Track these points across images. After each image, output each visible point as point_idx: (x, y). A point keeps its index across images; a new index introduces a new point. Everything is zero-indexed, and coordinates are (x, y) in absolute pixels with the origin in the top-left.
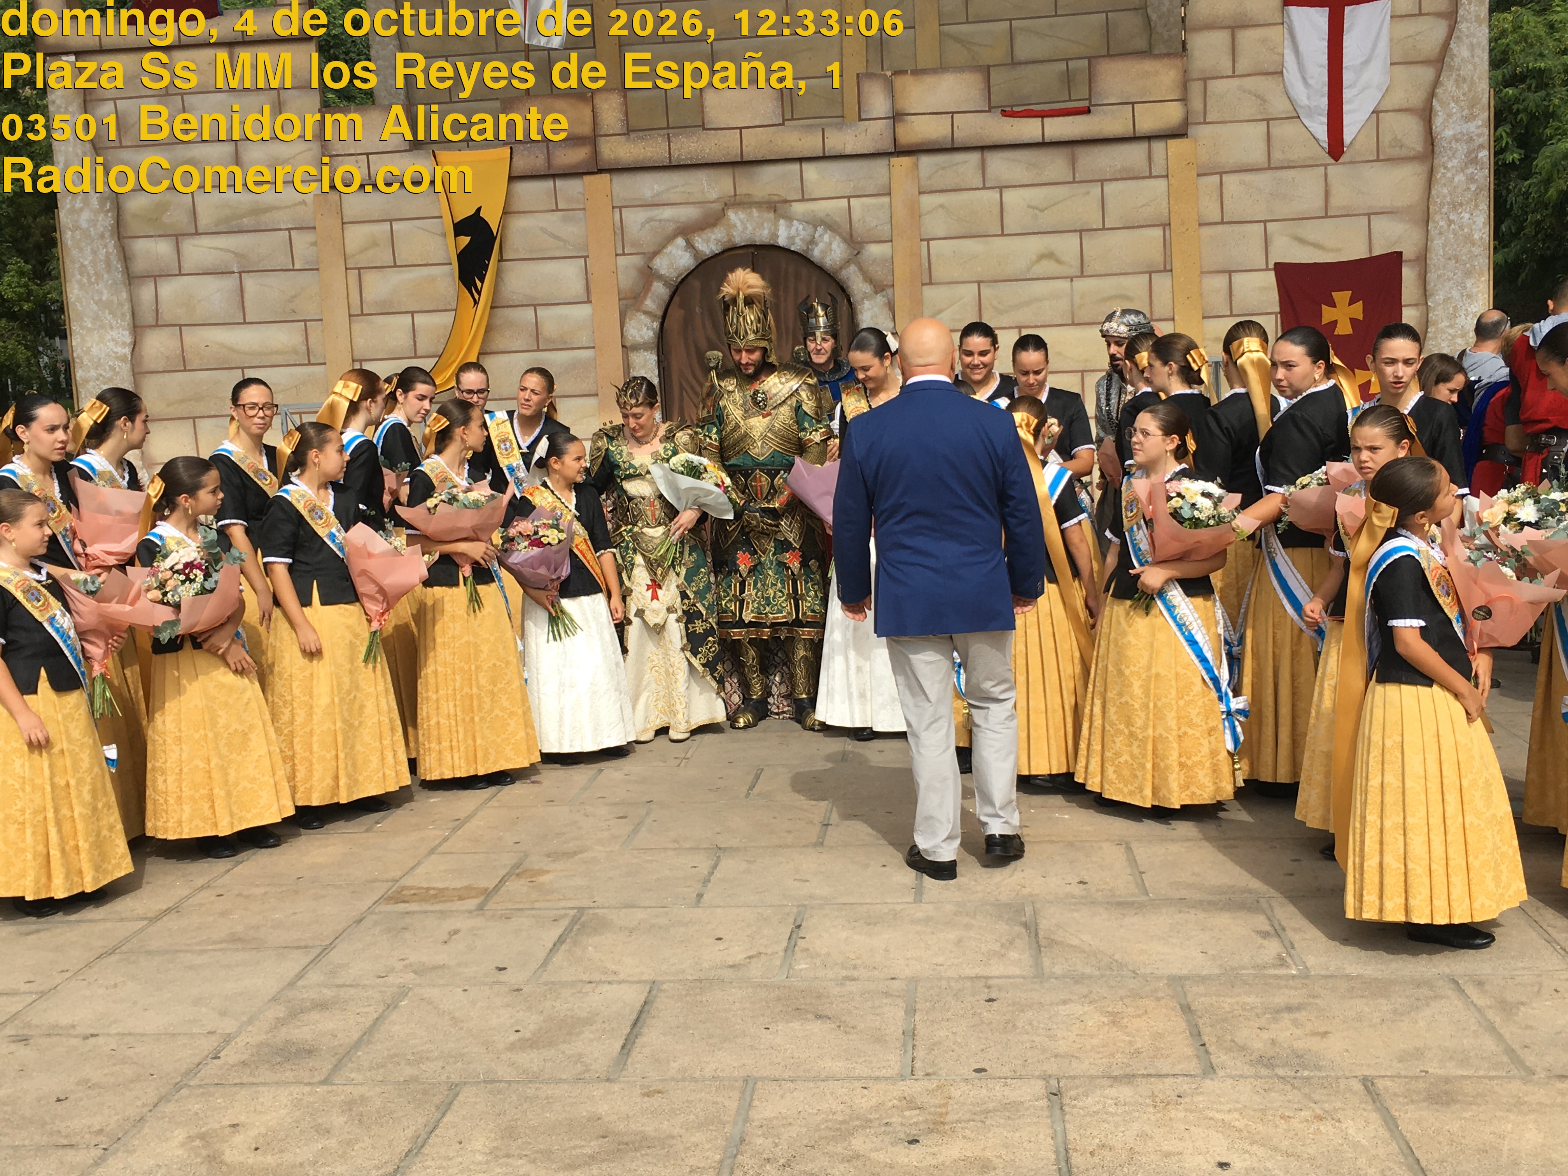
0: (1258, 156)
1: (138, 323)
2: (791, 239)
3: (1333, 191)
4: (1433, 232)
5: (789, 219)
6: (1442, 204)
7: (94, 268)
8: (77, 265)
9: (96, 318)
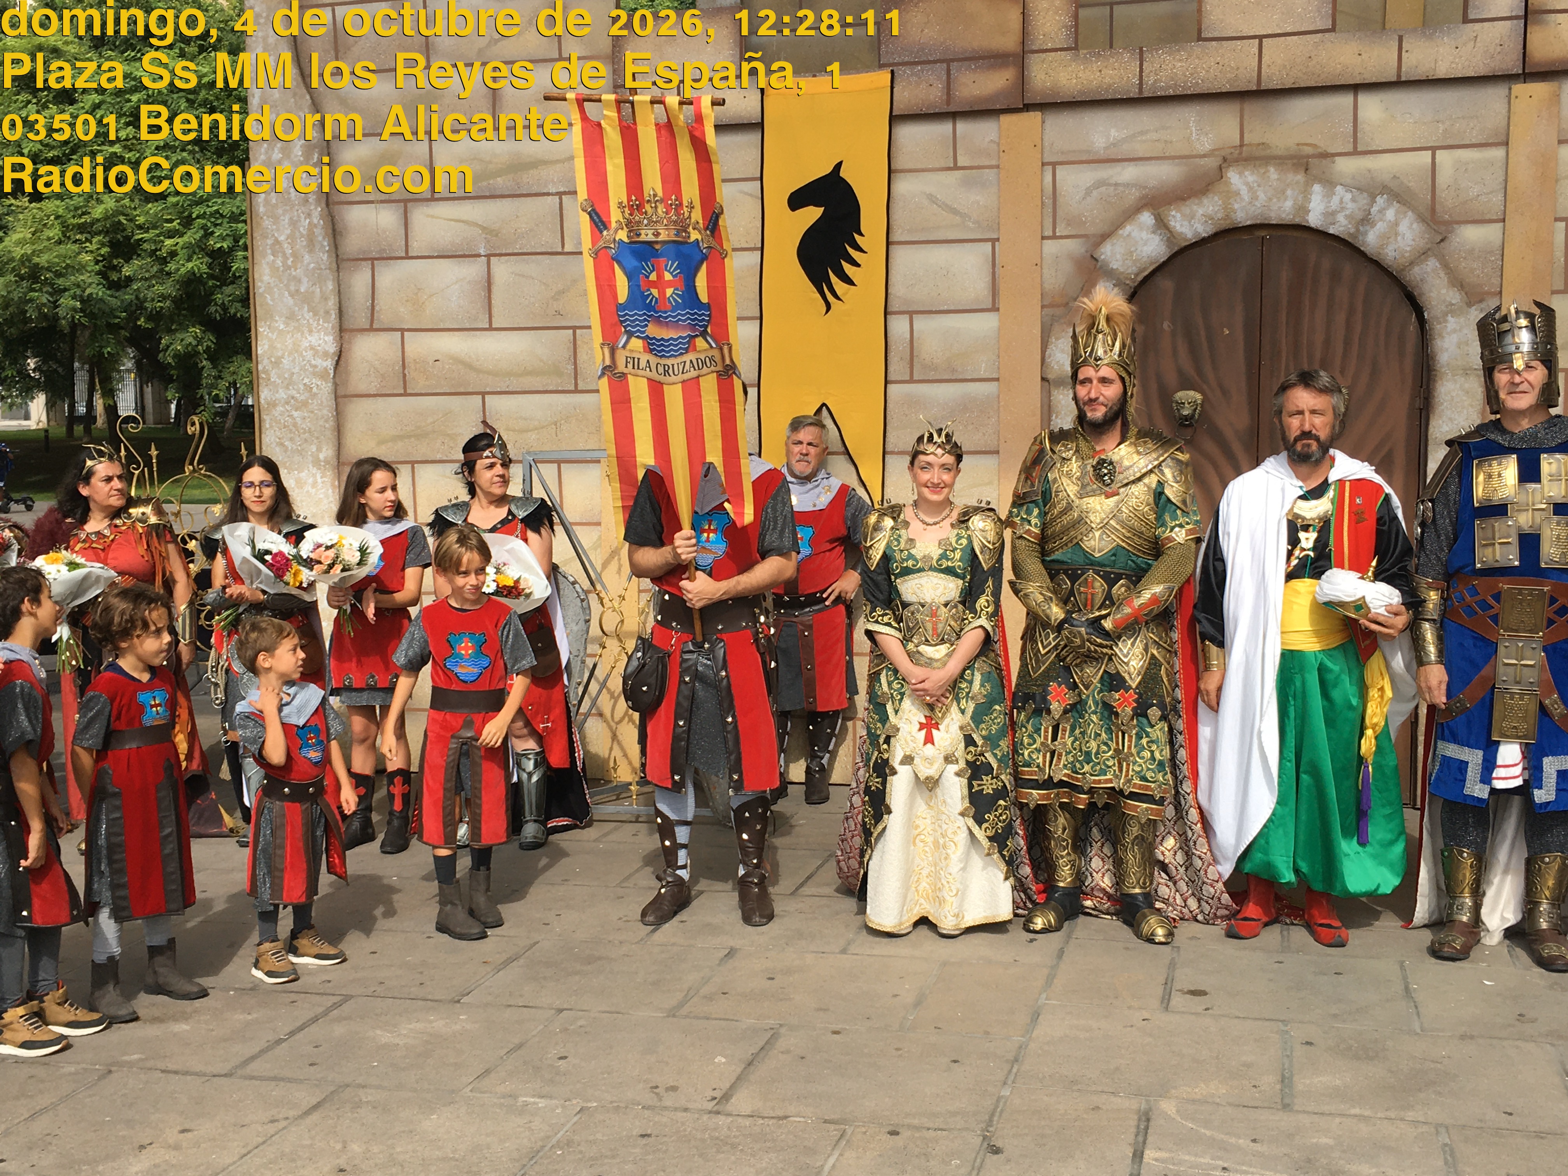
1: (346, 325)
2: (1330, 215)
5: (1329, 183)
7: (292, 246)
8: (270, 242)
9: (291, 317)
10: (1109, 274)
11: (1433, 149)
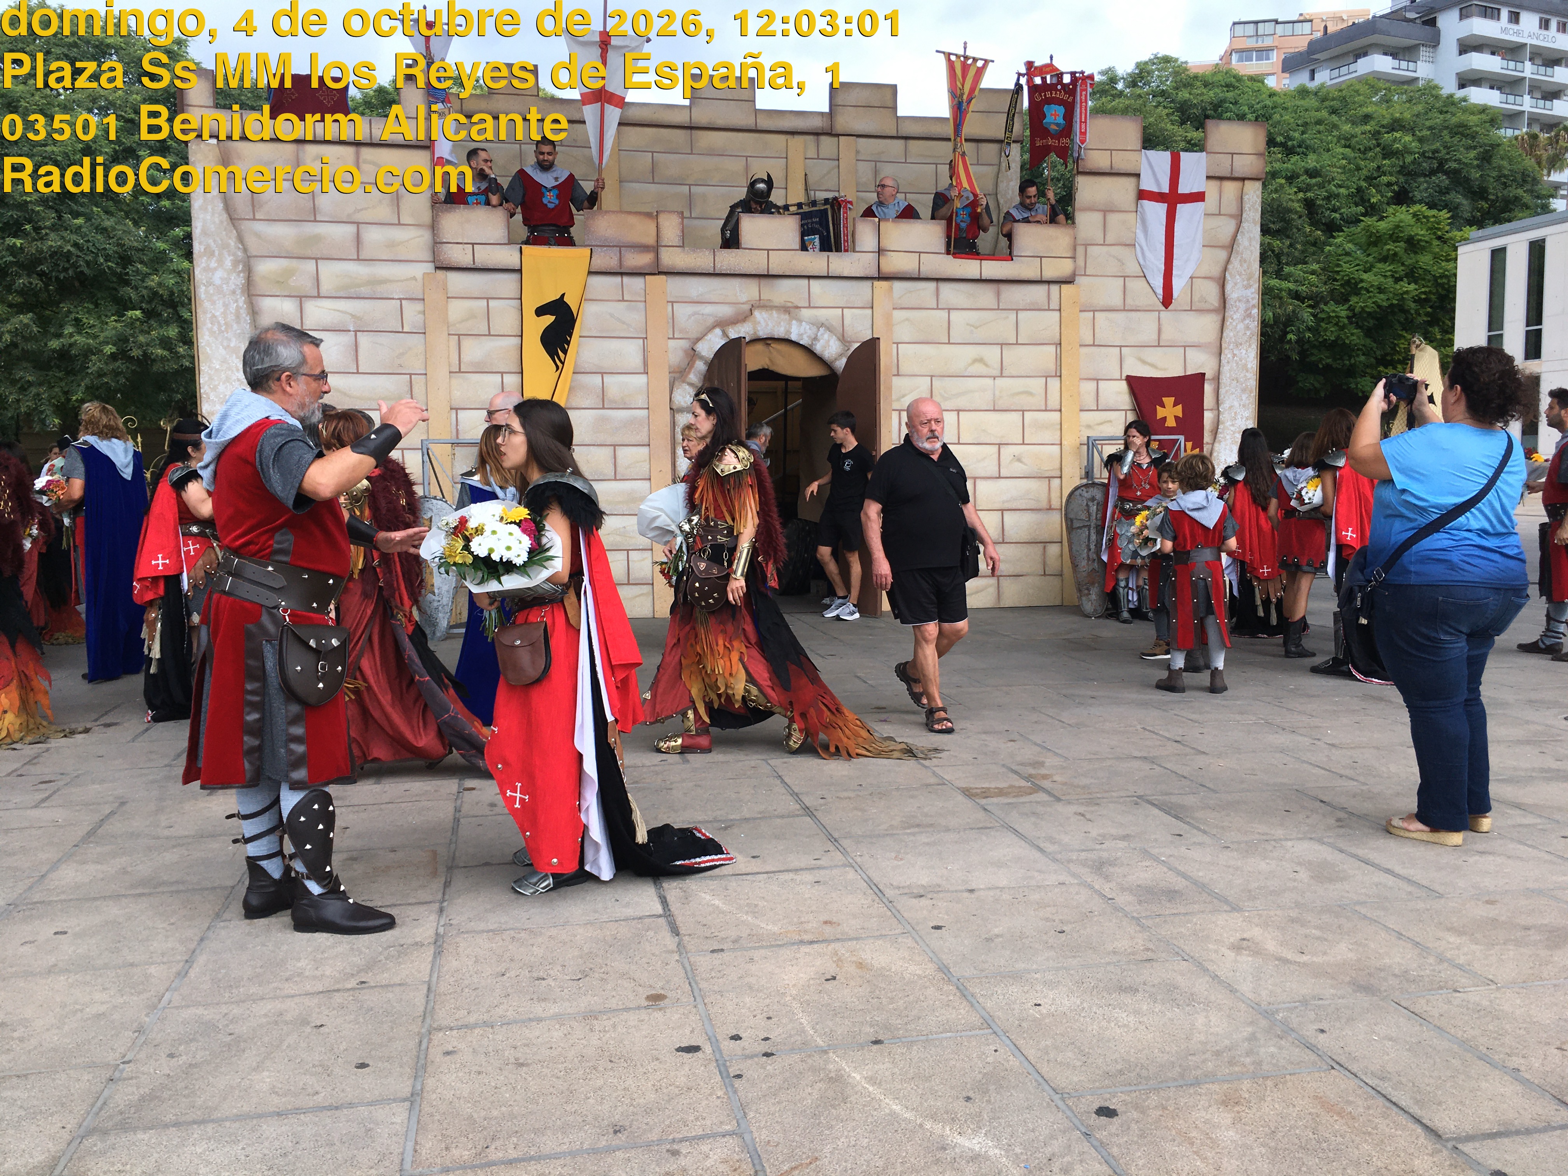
0: (1117, 301)
2: (801, 335)
3: (1164, 329)
4: (1224, 361)
5: (800, 321)
6: (1230, 343)
7: (225, 318)
8: (209, 315)
9: (224, 361)
10: (701, 358)
11: (843, 308)
